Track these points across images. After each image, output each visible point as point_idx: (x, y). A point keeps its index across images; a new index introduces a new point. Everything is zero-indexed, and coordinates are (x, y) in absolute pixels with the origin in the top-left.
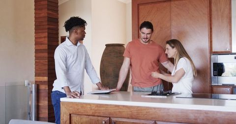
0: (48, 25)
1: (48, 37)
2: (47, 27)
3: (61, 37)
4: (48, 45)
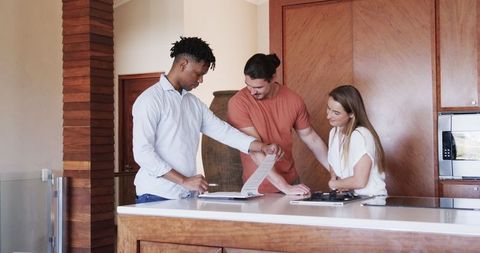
0: (91, 50)
1: (91, 77)
2: (89, 54)
3: (120, 76)
4: (91, 94)
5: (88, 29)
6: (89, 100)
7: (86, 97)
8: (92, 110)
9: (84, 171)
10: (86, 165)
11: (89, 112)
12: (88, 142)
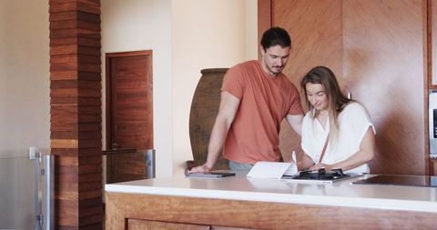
0: (78, 27)
1: (79, 54)
2: (76, 32)
3: (107, 54)
4: (79, 72)
5: (75, 7)
6: (76, 78)
7: (73, 75)
8: (79, 88)
9: (72, 150)
10: (74, 143)
11: (76, 90)
12: (76, 120)
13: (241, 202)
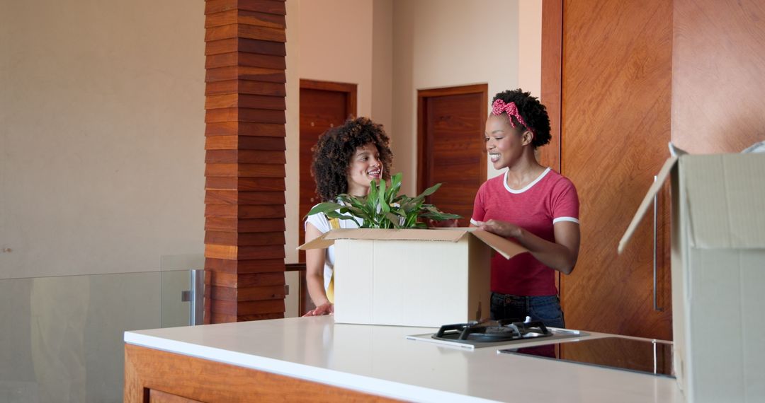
0: (240, 65)
1: (241, 109)
2: (236, 73)
4: (239, 136)
5: (235, 31)
6: (236, 146)
7: (232, 143)
8: (240, 163)
9: (229, 262)
11: (236, 166)
12: (235, 215)
13: (268, 375)
